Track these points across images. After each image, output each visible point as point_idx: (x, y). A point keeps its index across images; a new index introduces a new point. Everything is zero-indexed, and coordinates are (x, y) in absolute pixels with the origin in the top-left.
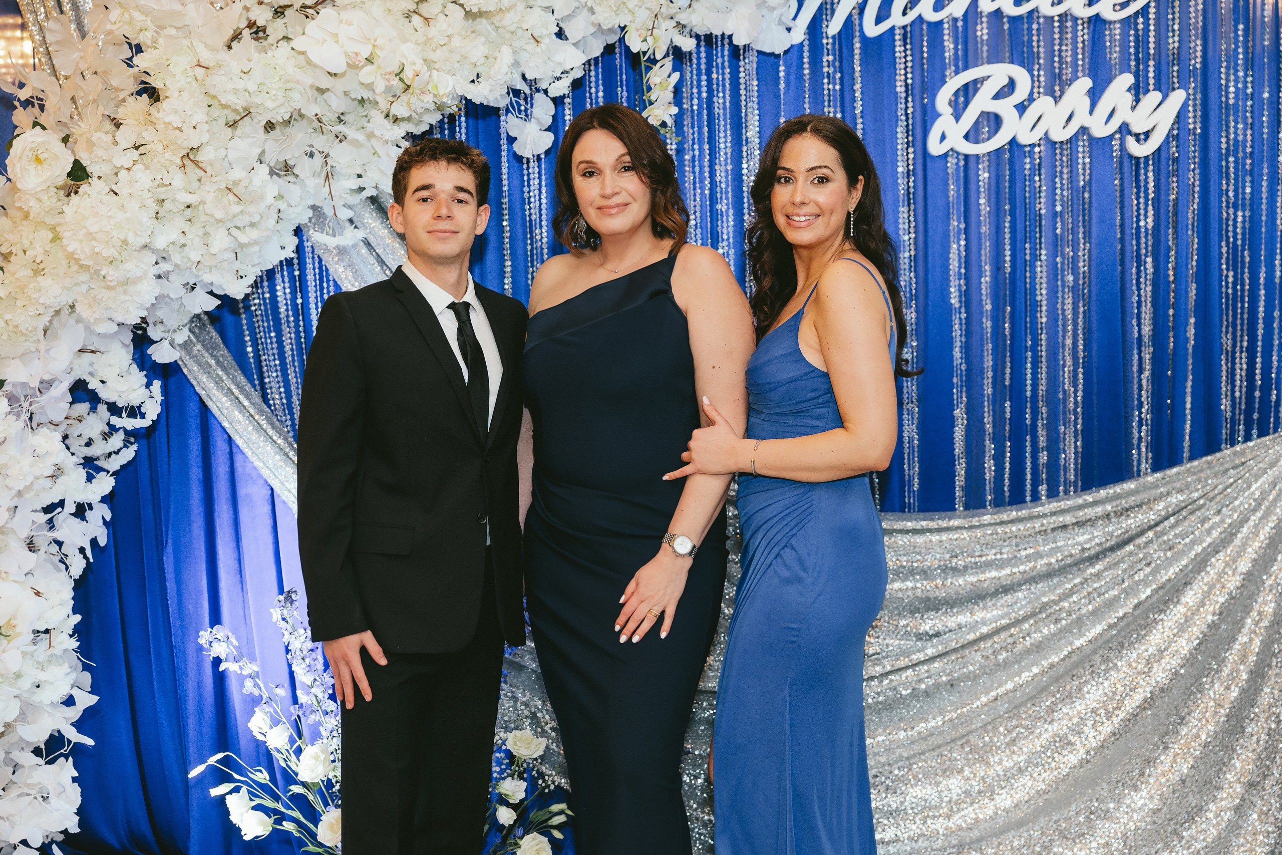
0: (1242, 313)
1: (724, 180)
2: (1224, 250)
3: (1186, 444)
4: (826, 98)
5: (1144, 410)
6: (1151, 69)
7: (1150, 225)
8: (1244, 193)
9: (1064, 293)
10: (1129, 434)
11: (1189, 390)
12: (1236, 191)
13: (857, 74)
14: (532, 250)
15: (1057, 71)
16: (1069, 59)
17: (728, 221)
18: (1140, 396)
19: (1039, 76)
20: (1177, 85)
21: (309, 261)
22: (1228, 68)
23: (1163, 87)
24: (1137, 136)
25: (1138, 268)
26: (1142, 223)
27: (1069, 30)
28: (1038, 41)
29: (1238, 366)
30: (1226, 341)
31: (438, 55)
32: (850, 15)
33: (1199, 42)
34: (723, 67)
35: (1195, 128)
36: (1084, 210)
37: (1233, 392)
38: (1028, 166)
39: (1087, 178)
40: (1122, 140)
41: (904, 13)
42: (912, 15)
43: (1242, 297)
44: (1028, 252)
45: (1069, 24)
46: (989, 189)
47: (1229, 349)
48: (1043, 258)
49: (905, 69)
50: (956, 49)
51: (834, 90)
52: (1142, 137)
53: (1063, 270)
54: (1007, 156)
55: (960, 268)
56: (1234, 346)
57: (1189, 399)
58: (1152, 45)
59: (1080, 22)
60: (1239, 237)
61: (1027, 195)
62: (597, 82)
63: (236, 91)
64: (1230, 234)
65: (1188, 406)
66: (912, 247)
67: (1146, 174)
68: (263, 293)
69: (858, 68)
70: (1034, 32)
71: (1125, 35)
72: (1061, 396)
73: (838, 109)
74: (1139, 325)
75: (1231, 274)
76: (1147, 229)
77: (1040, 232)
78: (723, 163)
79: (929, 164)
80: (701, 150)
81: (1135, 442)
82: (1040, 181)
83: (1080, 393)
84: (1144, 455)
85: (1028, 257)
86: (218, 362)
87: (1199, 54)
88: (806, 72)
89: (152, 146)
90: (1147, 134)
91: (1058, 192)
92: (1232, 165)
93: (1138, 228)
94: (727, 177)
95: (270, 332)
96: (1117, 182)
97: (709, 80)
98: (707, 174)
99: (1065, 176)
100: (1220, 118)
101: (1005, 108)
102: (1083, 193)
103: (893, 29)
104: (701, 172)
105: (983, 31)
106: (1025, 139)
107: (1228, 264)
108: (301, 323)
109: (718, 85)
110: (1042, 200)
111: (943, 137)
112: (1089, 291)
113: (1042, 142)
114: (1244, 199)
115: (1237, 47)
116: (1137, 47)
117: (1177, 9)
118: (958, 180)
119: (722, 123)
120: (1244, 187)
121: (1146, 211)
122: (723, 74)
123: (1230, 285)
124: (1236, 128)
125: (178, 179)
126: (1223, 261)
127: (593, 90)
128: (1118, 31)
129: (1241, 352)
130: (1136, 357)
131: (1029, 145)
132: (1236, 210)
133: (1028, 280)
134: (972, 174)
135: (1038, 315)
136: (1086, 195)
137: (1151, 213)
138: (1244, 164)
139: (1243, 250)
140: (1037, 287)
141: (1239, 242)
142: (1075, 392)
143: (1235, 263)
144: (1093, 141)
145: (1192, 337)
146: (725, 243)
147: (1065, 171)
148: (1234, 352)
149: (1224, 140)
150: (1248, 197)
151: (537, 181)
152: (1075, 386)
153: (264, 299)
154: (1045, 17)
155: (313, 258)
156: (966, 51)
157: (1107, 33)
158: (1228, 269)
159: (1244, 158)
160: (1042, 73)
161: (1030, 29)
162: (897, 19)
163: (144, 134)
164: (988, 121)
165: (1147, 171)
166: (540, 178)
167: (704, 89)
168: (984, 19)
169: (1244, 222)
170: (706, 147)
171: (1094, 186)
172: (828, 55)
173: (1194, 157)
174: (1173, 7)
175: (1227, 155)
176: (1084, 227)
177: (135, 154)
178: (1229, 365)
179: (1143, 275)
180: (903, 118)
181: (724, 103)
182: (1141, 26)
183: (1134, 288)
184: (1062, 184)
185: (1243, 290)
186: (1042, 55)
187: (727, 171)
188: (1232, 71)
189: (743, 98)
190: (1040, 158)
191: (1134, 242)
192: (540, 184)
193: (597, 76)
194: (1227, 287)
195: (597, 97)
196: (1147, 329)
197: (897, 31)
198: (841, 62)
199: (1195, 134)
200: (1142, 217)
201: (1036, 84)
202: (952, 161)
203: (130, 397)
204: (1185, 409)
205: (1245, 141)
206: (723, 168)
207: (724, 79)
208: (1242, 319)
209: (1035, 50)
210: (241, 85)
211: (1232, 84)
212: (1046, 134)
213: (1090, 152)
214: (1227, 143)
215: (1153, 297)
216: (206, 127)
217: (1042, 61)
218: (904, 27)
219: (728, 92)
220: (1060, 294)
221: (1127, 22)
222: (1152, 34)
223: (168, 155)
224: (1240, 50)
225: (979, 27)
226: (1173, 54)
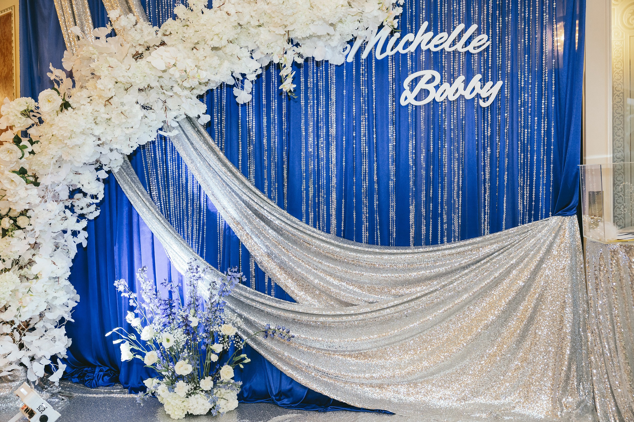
0: (527, 171)
1: (321, 114)
2: (520, 145)
3: (504, 223)
4: (361, 83)
5: (487, 208)
6: (490, 72)
7: (489, 135)
8: (528, 122)
9: (454, 161)
10: (480, 218)
11: (505, 201)
12: (524, 121)
13: (374, 74)
14: (249, 140)
15: (452, 73)
16: (457, 69)
17: (323, 130)
18: (485, 203)
19: (445, 75)
20: (500, 79)
21: (168, 143)
22: (521, 72)
23: (495, 79)
24: (484, 99)
25: (484, 151)
26: (486, 134)
27: (457, 57)
28: (445, 61)
29: (525, 192)
30: (520, 180)
31: (201, 63)
32: (371, 51)
33: (509, 62)
34: (322, 71)
35: (507, 96)
36: (462, 128)
37: (523, 202)
38: (440, 111)
39: (464, 115)
40: (478, 100)
41: (392, 50)
42: (395, 51)
43: (527, 164)
44: (440, 144)
45: (457, 55)
46: (425, 119)
47: (522, 185)
48: (446, 146)
49: (392, 72)
50: (412, 64)
51: (365, 80)
52: (486, 99)
53: (454, 152)
54: (432, 106)
55: (413, 150)
56: (524, 184)
57: (505, 205)
58: (490, 63)
59: (461, 54)
60: (526, 140)
61: (440, 122)
62: (275, 77)
63: (124, 76)
64: (522, 139)
65: (505, 207)
66: (394, 141)
67: (487, 114)
68: (151, 155)
69: (374, 72)
70: (443, 58)
71: (479, 59)
72: (452, 202)
73: (366, 88)
74: (484, 174)
75: (522, 154)
76: (488, 136)
77: (445, 137)
78: (321, 108)
79: (401, 109)
80: (314, 103)
81: (483, 221)
82: (445, 116)
83: (460, 201)
84: (486, 227)
85: (440, 146)
86: (132, 180)
87: (509, 67)
88: (354, 73)
89: (94, 97)
90: (488, 98)
91: (452, 120)
92: (523, 111)
93: (484, 135)
94: (323, 113)
95: (153, 169)
96: (476, 117)
97: (317, 76)
98: (315, 112)
99: (455, 114)
100: (518, 92)
101: (431, 87)
102: (462, 121)
103: (388, 56)
104: (314, 111)
105: (423, 57)
106: (438, 99)
107: (521, 150)
108: (165, 166)
109: (320, 78)
110: (446, 124)
111: (406, 98)
112: (464, 160)
113: (446, 101)
114: (528, 125)
115: (525, 64)
116: (484, 64)
117: (500, 49)
118: (412, 116)
119: (321, 92)
120: (528, 120)
121: (488, 129)
122: (322, 74)
123: (522, 159)
124: (524, 96)
125: (102, 109)
126: (519, 149)
127: (273, 80)
128: (476, 58)
129: (527, 186)
130: (483, 187)
131: (441, 102)
132: (524, 129)
133: (440, 156)
134: (418, 112)
135: (444, 169)
136: (464, 122)
137: (489, 130)
138: (528, 111)
139: (527, 146)
140: (444, 158)
141: (526, 142)
142: (458, 200)
143: (524, 150)
144: (466, 101)
145: (506, 180)
146: (322, 139)
147: (455, 112)
148: (523, 186)
149: (519, 101)
150: (529, 124)
151: (252, 114)
152: (458, 198)
153: (152, 157)
154: (447, 52)
155: (170, 142)
156: (416, 65)
157: (472, 58)
158: (521, 153)
159: (528, 108)
160: (446, 74)
161: (442, 57)
162: (389, 52)
163: (92, 92)
164: (425, 92)
165: (488, 113)
166: (253, 113)
167: (315, 79)
168: (424, 53)
169: (527, 134)
170: (315, 101)
171: (467, 118)
172: (362, 66)
173: (507, 108)
174: (499, 48)
175: (521, 107)
176: (462, 135)
177: (89, 100)
178: (522, 192)
179: (486, 154)
180: (391, 91)
181: (323, 85)
182: (486, 56)
183: (482, 159)
184: (453, 117)
185: (527, 161)
186: (446, 67)
187: (323, 111)
188: (523, 74)
189: (330, 82)
190: (445, 107)
191: (483, 141)
192: (253, 115)
193: (275, 74)
194: (521, 160)
195: (275, 82)
196: (487, 177)
197: (389, 57)
198: (367, 69)
199: (507, 98)
200: (486, 131)
201: (444, 78)
202: (410, 107)
203: (91, 191)
204: (503, 209)
205: (528, 101)
206: (322, 110)
207: (323, 76)
208: (527, 173)
209: (443, 65)
210: (126, 74)
211: (523, 79)
212: (447, 97)
213: (465, 105)
214: (521, 102)
215: (490, 163)
216: (114, 90)
217: (446, 69)
218: (392, 56)
219: (324, 81)
220: (452, 161)
221: (480, 54)
222: (490, 58)
223: (101, 100)
224: (526, 65)
225: (421, 56)
226: (499, 66)
